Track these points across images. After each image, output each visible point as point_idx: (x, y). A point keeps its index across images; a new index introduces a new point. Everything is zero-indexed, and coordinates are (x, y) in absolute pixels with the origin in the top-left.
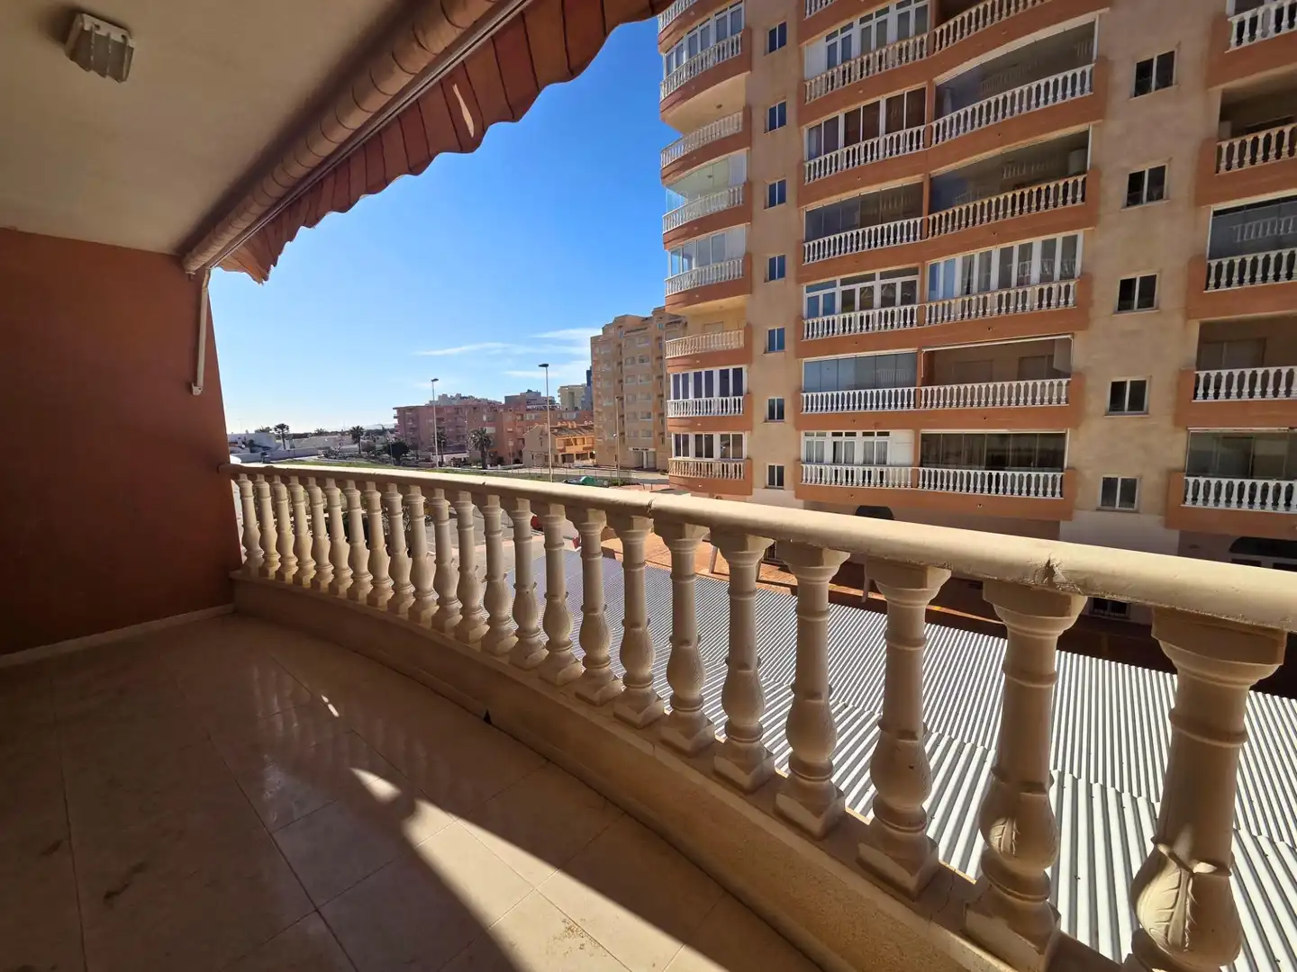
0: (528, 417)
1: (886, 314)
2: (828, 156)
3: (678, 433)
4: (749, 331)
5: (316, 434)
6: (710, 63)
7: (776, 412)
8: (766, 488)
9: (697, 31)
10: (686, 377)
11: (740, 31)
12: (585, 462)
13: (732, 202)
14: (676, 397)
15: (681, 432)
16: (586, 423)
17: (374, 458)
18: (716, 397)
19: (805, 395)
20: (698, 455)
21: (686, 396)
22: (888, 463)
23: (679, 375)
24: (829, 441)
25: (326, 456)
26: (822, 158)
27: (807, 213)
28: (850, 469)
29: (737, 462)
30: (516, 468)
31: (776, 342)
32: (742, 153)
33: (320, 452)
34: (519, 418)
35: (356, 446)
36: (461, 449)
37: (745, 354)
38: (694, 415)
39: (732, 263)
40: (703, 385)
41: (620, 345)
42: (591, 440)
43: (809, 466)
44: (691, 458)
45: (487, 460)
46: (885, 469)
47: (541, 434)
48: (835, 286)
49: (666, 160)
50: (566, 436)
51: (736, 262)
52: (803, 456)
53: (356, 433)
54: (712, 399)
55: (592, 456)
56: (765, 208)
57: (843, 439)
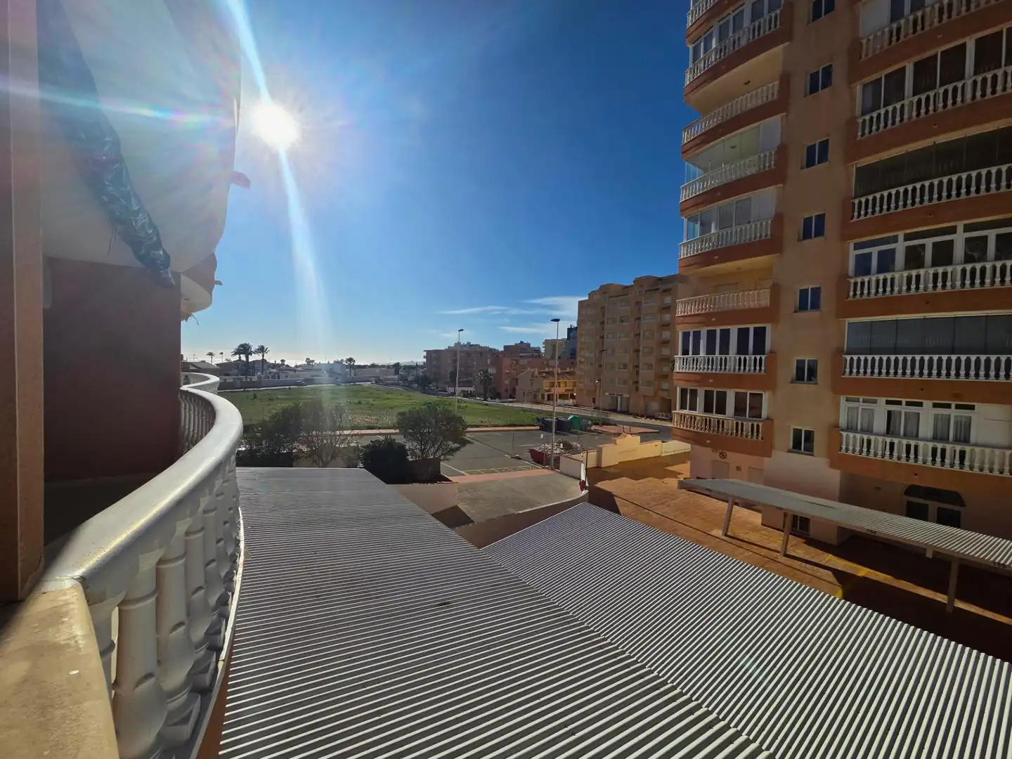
0: (522, 362)
1: (973, 271)
2: (890, 108)
3: (684, 387)
4: (776, 290)
5: (370, 367)
6: (743, 42)
7: (806, 373)
8: (789, 451)
9: (731, 17)
10: (697, 335)
11: (780, 7)
12: (567, 402)
13: (762, 167)
14: (685, 352)
15: (689, 387)
16: (568, 370)
17: (407, 386)
18: (733, 354)
19: (848, 358)
20: (708, 409)
21: (696, 352)
22: (972, 440)
23: (689, 333)
24: (880, 409)
25: (376, 383)
26: (882, 111)
27: (858, 169)
28: (913, 443)
29: (755, 421)
30: (511, 402)
31: (808, 301)
32: (777, 119)
33: (373, 379)
34: (515, 362)
35: (396, 377)
36: (469, 384)
37: (770, 314)
38: (705, 371)
39: (759, 224)
40: (718, 343)
41: (603, 308)
42: (572, 385)
43: (851, 435)
44: (699, 413)
45: (488, 395)
46: (968, 449)
47: (532, 377)
48: (897, 242)
49: (686, 137)
50: (551, 379)
51: (764, 224)
52: (843, 422)
53: (397, 366)
54: (728, 356)
55: (573, 397)
56: (802, 169)
57: (903, 409)
